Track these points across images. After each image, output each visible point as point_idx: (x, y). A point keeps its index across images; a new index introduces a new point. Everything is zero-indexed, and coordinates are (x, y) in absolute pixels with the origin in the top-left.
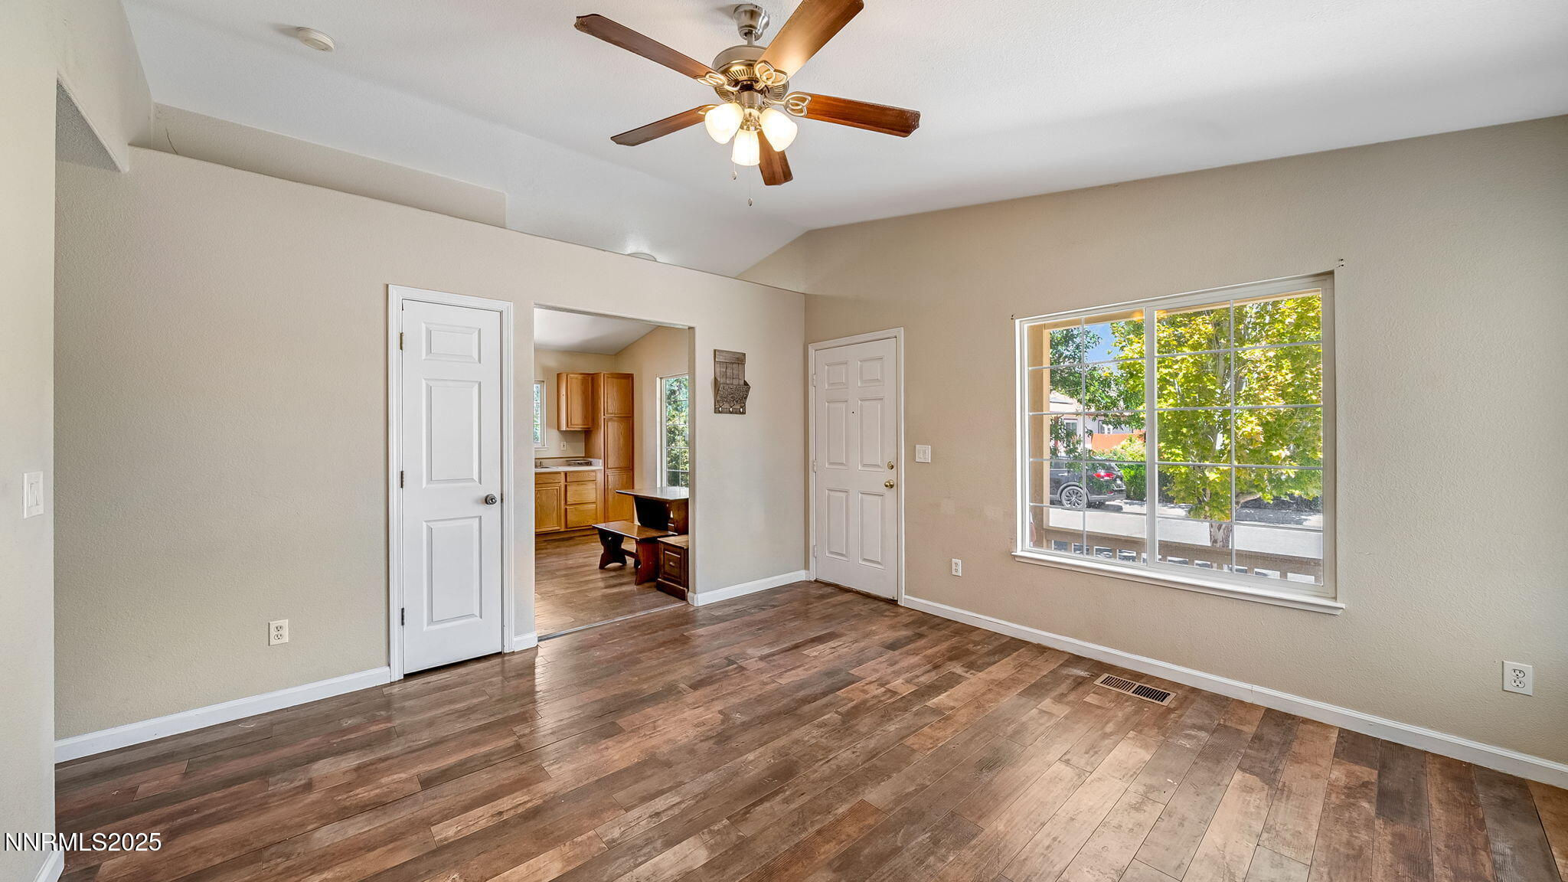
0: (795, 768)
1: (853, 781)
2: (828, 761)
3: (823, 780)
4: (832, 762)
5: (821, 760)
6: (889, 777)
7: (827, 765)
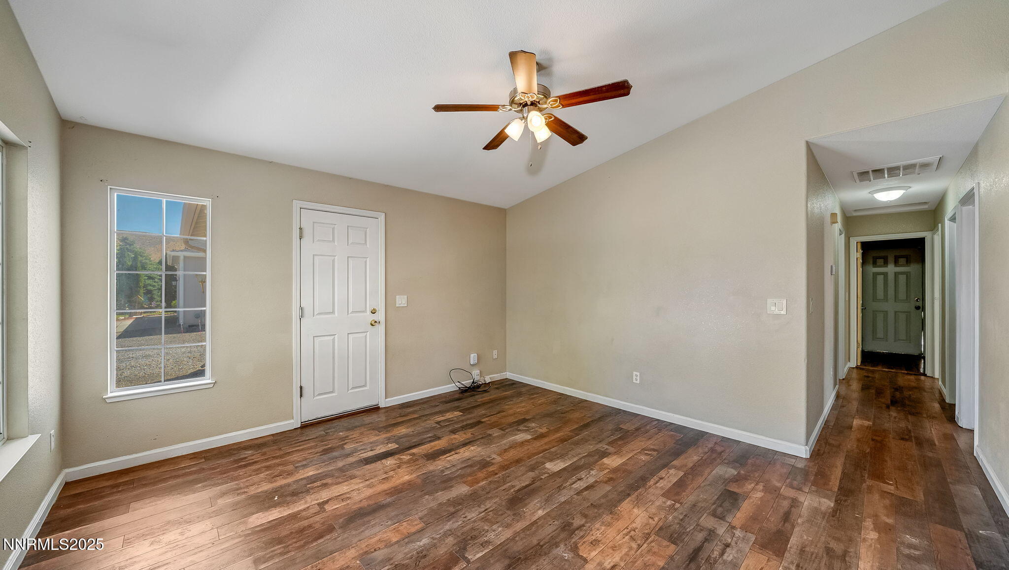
0: (509, 505)
1: (474, 498)
2: (486, 510)
3: (491, 498)
4: (483, 509)
5: (490, 511)
6: (449, 500)
7: (487, 507)
